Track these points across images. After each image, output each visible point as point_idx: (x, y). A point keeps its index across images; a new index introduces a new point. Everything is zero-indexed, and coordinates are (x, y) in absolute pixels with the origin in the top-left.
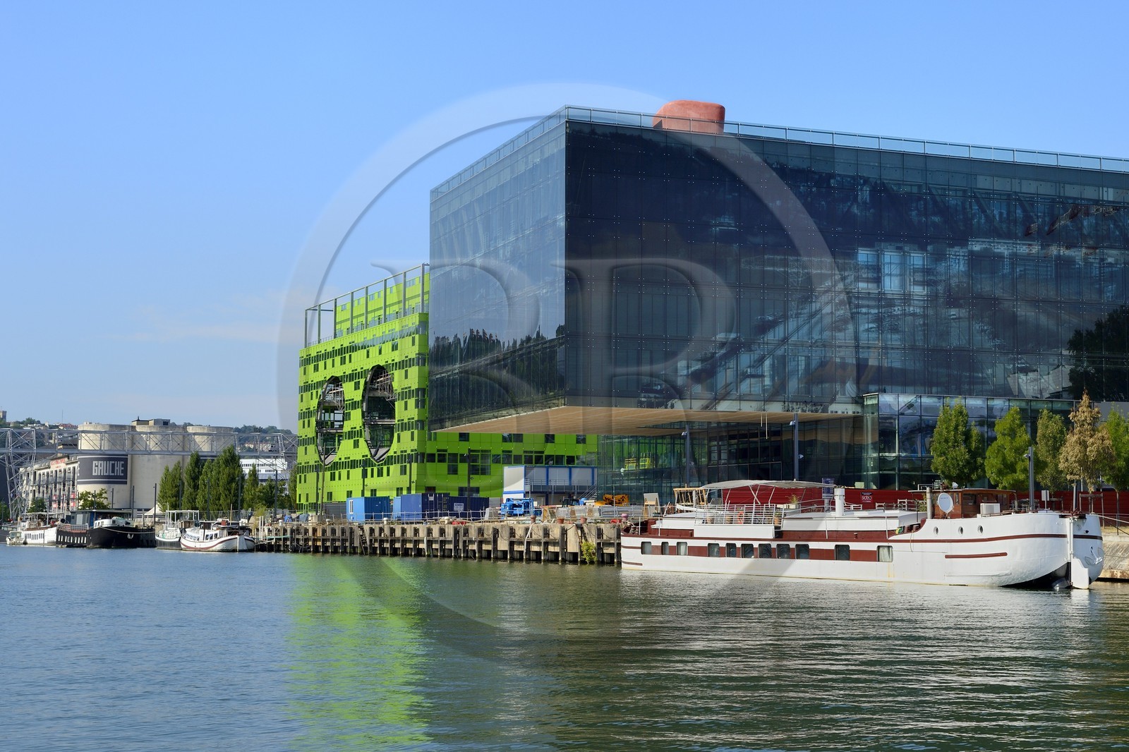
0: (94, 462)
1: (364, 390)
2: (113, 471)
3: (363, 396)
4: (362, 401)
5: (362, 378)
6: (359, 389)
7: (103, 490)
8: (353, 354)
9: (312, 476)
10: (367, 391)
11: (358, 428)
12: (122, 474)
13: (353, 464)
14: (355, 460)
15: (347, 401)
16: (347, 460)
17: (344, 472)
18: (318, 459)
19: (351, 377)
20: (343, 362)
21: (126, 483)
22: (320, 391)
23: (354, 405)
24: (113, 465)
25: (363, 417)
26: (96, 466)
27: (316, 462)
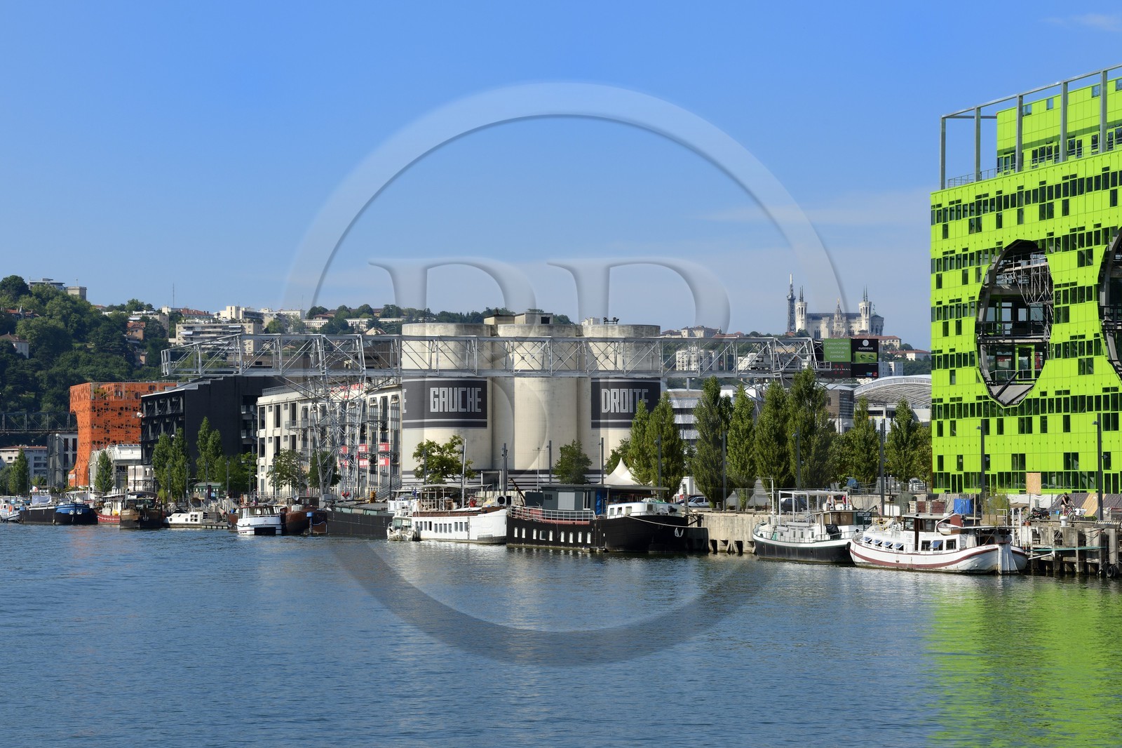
0: (432, 390)
1: (1104, 266)
2: (464, 405)
3: (1101, 278)
4: (1099, 287)
5: (1097, 243)
6: (1090, 264)
7: (455, 437)
8: (1074, 201)
9: (968, 426)
10: (1109, 268)
11: (1090, 337)
12: (479, 410)
13: (1081, 403)
14: (1083, 397)
15: (1058, 286)
16: (1062, 397)
17: (1055, 420)
18: (986, 393)
19: (1067, 243)
20: (1046, 213)
21: (484, 425)
22: (985, 269)
23: (1079, 294)
24: (464, 394)
25: (1101, 316)
26: (436, 396)
27: (979, 398)
